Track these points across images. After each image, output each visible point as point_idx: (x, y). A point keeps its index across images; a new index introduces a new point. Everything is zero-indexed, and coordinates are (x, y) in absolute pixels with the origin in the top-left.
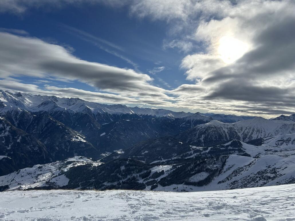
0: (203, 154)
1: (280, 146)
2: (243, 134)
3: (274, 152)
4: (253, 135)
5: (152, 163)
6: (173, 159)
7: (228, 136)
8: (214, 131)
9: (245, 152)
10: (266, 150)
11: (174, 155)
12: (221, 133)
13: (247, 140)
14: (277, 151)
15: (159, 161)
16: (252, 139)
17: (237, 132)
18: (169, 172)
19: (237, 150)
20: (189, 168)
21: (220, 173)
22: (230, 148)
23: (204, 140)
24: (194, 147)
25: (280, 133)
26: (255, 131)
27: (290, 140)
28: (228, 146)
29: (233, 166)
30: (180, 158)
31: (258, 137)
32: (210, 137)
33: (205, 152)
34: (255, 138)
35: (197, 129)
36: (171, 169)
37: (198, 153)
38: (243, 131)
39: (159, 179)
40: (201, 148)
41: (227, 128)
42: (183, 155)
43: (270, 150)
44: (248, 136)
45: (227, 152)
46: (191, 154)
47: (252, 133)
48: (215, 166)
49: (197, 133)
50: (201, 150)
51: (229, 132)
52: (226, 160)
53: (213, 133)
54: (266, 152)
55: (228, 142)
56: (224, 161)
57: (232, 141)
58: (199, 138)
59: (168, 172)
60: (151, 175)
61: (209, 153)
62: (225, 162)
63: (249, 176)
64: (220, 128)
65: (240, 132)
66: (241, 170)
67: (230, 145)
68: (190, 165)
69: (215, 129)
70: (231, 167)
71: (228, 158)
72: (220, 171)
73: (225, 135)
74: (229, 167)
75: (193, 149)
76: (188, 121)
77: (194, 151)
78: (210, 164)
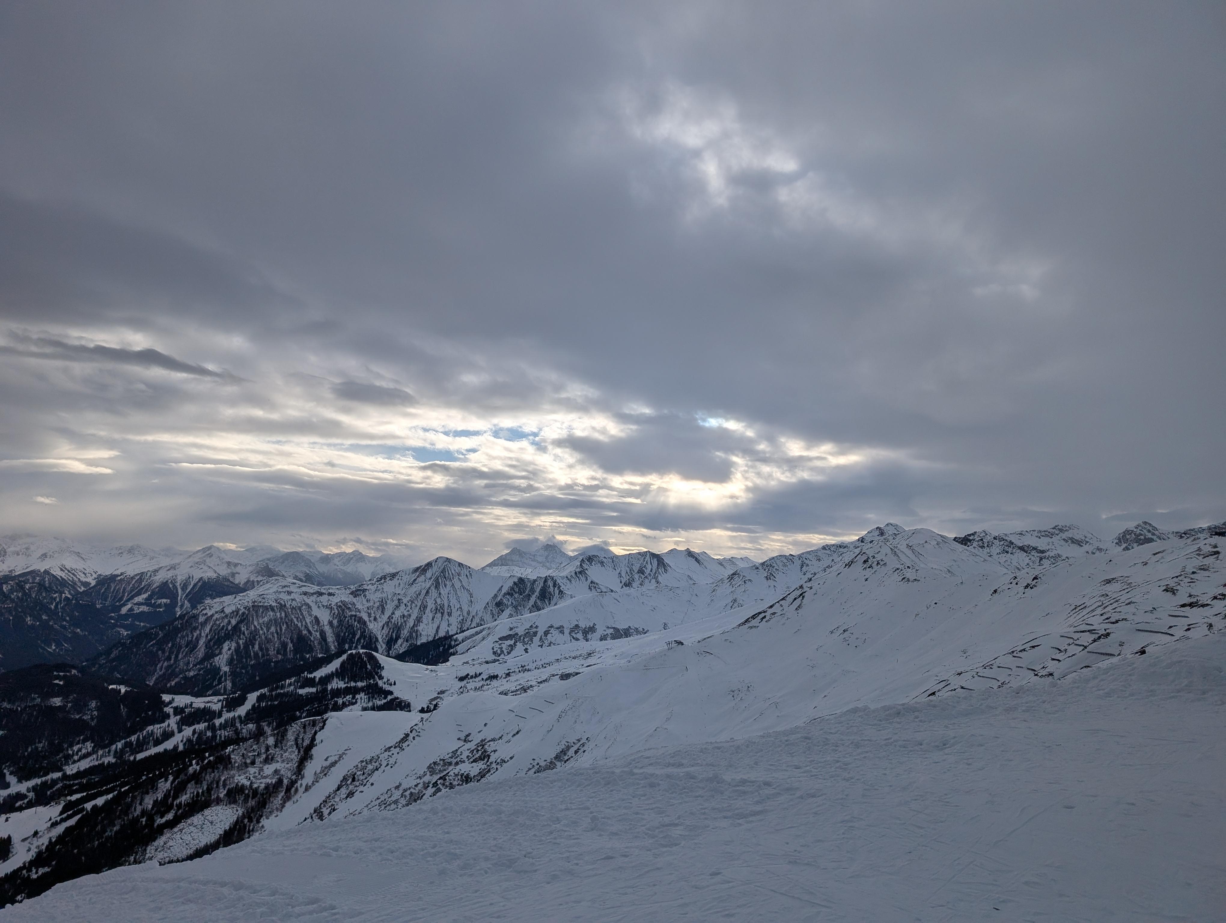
0: (223, 727)
1: (506, 658)
2: (387, 623)
3: (486, 680)
4: (420, 628)
6: (71, 769)
7: (330, 639)
8: (276, 622)
9: (391, 693)
10: (462, 679)
11: (80, 750)
12: (306, 627)
13: (401, 647)
14: (495, 677)
16: (419, 643)
17: (365, 617)
18: (43, 841)
19: (362, 689)
20: (149, 802)
21: (288, 797)
22: (337, 684)
23: (230, 662)
24: (181, 700)
25: (507, 612)
26: (428, 611)
27: (535, 634)
28: (327, 679)
29: (341, 757)
30: (111, 759)
31: (437, 631)
32: (257, 647)
33: (231, 715)
34: (428, 636)
35: (201, 619)
36: (54, 824)
37: (201, 726)
38: (388, 613)
40: (214, 703)
41: (330, 608)
42: (126, 745)
43: (476, 676)
44: (405, 633)
45: (324, 703)
46: (167, 735)
47: (419, 620)
48: (269, 769)
49: (198, 639)
50: (216, 707)
51: (335, 622)
52: (313, 739)
53: (273, 629)
54: (463, 683)
55: (328, 660)
56: (307, 742)
57: (344, 657)
58: (210, 655)
59: (37, 842)
61: (248, 718)
62: (312, 745)
63: (397, 787)
64: (300, 608)
65: (375, 619)
66: (370, 767)
67: (338, 674)
68: (155, 788)
69: (278, 614)
70: (333, 764)
71: (323, 728)
72: (288, 790)
73: (318, 634)
74: (327, 763)
75: (178, 711)
76: (165, 584)
77: (181, 719)
78: (246, 765)
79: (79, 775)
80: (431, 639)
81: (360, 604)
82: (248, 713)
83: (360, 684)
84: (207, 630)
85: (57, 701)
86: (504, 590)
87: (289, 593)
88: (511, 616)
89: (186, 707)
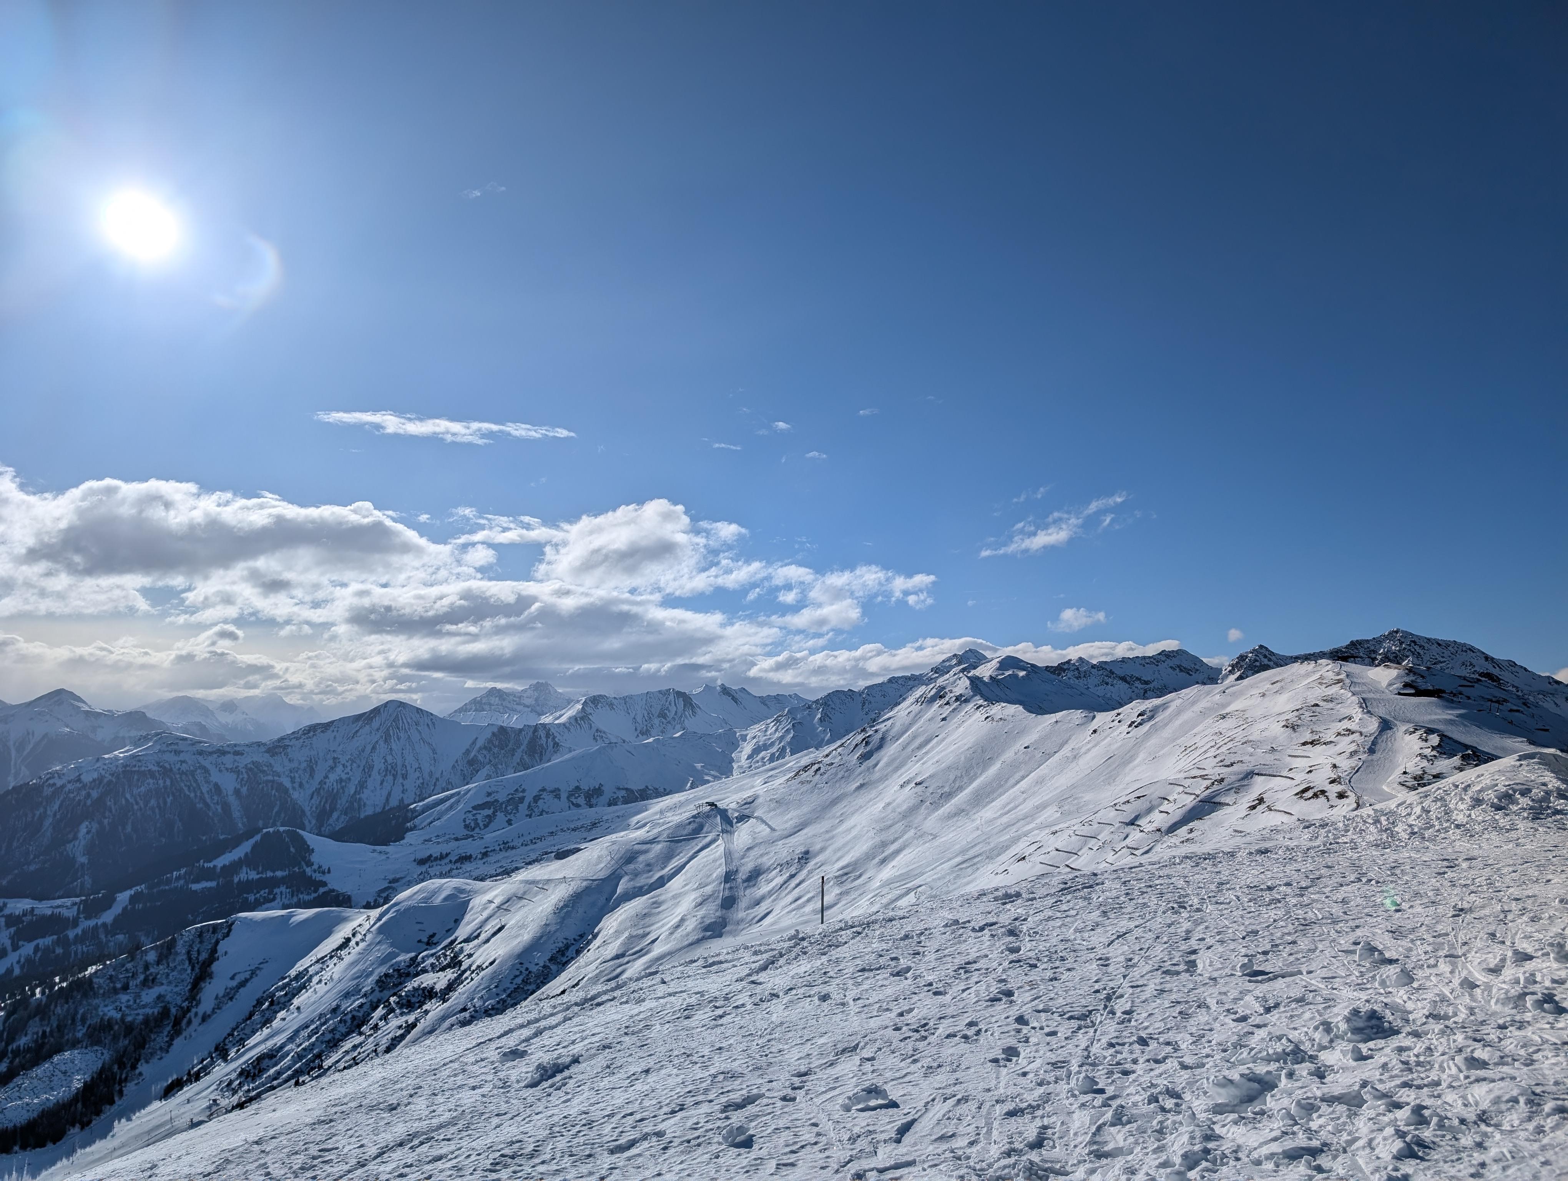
0: (79, 939)
1: (482, 832)
2: (318, 791)
3: (456, 862)
4: (364, 796)
8: (157, 793)
9: (324, 884)
10: (421, 862)
12: (202, 799)
13: (337, 821)
14: (468, 858)
16: (362, 816)
17: (287, 783)
19: (282, 881)
21: (177, 1031)
22: (247, 874)
23: (90, 850)
24: (17, 906)
25: (484, 772)
26: (374, 773)
27: (522, 800)
28: (234, 867)
29: (253, 973)
31: (387, 800)
32: (129, 828)
33: (91, 923)
34: (375, 806)
35: (48, 791)
37: (48, 941)
38: (318, 777)
40: (66, 907)
41: (236, 771)
43: (442, 857)
44: (342, 803)
45: (228, 900)
47: (362, 785)
48: (149, 996)
49: (42, 818)
50: (70, 913)
51: (244, 790)
52: (214, 951)
53: (153, 802)
54: (423, 869)
55: (235, 843)
56: (204, 956)
57: (258, 837)
58: (59, 841)
61: (118, 925)
62: (211, 959)
64: (193, 773)
65: (301, 785)
66: (295, 985)
67: (248, 861)
69: (161, 782)
70: (243, 984)
71: (227, 935)
72: (177, 1022)
73: (219, 808)
74: (234, 983)
75: (12, 920)
77: (16, 933)
78: (115, 991)
80: (378, 810)
81: (280, 765)
82: (116, 920)
83: (279, 874)
84: (56, 807)
86: (480, 743)
87: (177, 752)
88: (489, 777)
89: (25, 914)
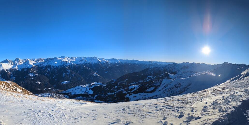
5: (130, 84)
6: (139, 82)
7: (163, 71)
9: (170, 77)
11: (140, 80)
12: (160, 70)
15: (133, 83)
16: (173, 72)
17: (167, 69)
18: (137, 88)
20: (146, 86)
22: (164, 76)
23: (153, 73)
24: (148, 76)
28: (163, 75)
29: (165, 83)
30: (142, 81)
31: (175, 71)
32: (155, 71)
33: (153, 78)
35: (150, 68)
37: (150, 79)
38: (169, 69)
39: (133, 91)
40: (151, 77)
41: (163, 68)
42: (144, 80)
44: (171, 71)
45: (163, 78)
46: (147, 80)
47: (173, 70)
48: (157, 84)
53: (157, 70)
57: (165, 73)
58: (151, 72)
60: (129, 89)
61: (155, 79)
62: (162, 82)
64: (160, 68)
67: (164, 75)
68: (147, 85)
69: (157, 68)
72: (159, 86)
74: (163, 84)
75: (148, 77)
76: (146, 65)
78: (155, 83)
79: (140, 82)
81: (166, 67)
83: (166, 76)
84: (150, 70)
85: (137, 76)
86: (182, 67)
87: (158, 66)
88: (183, 70)
